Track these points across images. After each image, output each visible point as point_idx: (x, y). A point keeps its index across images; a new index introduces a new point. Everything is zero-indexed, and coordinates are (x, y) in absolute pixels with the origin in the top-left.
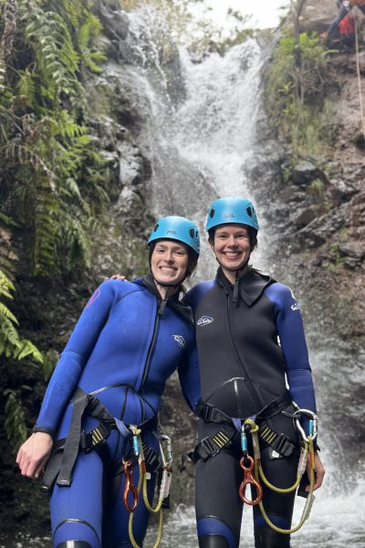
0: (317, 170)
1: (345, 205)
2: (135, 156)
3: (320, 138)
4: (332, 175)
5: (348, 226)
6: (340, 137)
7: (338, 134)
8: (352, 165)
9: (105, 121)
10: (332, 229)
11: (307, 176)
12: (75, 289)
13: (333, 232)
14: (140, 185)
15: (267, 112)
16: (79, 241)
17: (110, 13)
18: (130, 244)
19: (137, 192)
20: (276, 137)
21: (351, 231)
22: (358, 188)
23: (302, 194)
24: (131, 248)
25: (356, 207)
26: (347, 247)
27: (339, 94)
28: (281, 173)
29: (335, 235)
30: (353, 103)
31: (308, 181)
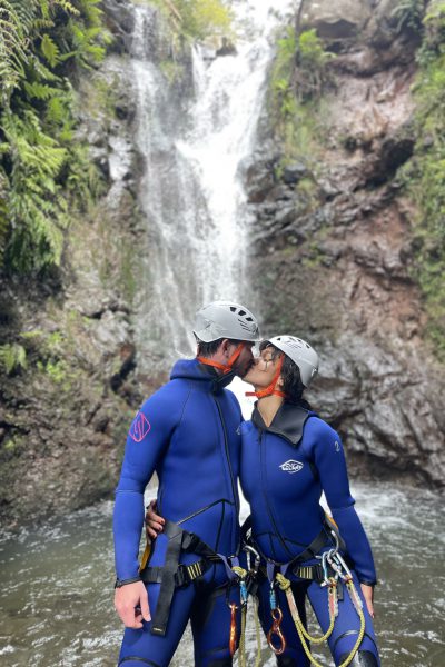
0: (306, 170)
1: (328, 205)
2: (128, 152)
3: (314, 138)
4: (320, 175)
5: (328, 226)
6: (332, 138)
7: (330, 135)
8: (339, 166)
9: (97, 116)
10: (313, 228)
11: (297, 176)
12: (50, 285)
13: (314, 231)
14: (131, 182)
15: (268, 111)
16: (47, 239)
17: (115, 5)
18: (116, 240)
19: (128, 188)
20: (272, 137)
21: (330, 230)
22: (341, 189)
23: (289, 193)
24: (117, 244)
25: (338, 208)
26: (325, 246)
27: (336, 93)
28: (273, 172)
29: (316, 234)
30: (347, 104)
31: (296, 181)
